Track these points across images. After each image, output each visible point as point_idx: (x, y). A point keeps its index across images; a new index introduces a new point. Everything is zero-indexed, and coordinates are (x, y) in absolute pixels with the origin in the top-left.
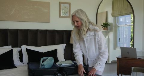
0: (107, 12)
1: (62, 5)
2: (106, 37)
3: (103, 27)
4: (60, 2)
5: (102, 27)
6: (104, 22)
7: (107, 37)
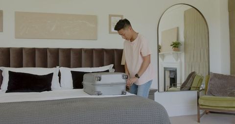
0: (178, 28)
1: (112, 17)
2: (177, 60)
3: (174, 47)
4: (109, 15)
5: (172, 47)
6: (175, 41)
7: (179, 61)
